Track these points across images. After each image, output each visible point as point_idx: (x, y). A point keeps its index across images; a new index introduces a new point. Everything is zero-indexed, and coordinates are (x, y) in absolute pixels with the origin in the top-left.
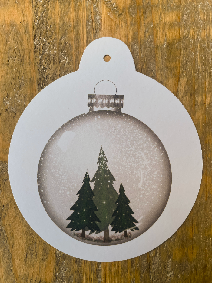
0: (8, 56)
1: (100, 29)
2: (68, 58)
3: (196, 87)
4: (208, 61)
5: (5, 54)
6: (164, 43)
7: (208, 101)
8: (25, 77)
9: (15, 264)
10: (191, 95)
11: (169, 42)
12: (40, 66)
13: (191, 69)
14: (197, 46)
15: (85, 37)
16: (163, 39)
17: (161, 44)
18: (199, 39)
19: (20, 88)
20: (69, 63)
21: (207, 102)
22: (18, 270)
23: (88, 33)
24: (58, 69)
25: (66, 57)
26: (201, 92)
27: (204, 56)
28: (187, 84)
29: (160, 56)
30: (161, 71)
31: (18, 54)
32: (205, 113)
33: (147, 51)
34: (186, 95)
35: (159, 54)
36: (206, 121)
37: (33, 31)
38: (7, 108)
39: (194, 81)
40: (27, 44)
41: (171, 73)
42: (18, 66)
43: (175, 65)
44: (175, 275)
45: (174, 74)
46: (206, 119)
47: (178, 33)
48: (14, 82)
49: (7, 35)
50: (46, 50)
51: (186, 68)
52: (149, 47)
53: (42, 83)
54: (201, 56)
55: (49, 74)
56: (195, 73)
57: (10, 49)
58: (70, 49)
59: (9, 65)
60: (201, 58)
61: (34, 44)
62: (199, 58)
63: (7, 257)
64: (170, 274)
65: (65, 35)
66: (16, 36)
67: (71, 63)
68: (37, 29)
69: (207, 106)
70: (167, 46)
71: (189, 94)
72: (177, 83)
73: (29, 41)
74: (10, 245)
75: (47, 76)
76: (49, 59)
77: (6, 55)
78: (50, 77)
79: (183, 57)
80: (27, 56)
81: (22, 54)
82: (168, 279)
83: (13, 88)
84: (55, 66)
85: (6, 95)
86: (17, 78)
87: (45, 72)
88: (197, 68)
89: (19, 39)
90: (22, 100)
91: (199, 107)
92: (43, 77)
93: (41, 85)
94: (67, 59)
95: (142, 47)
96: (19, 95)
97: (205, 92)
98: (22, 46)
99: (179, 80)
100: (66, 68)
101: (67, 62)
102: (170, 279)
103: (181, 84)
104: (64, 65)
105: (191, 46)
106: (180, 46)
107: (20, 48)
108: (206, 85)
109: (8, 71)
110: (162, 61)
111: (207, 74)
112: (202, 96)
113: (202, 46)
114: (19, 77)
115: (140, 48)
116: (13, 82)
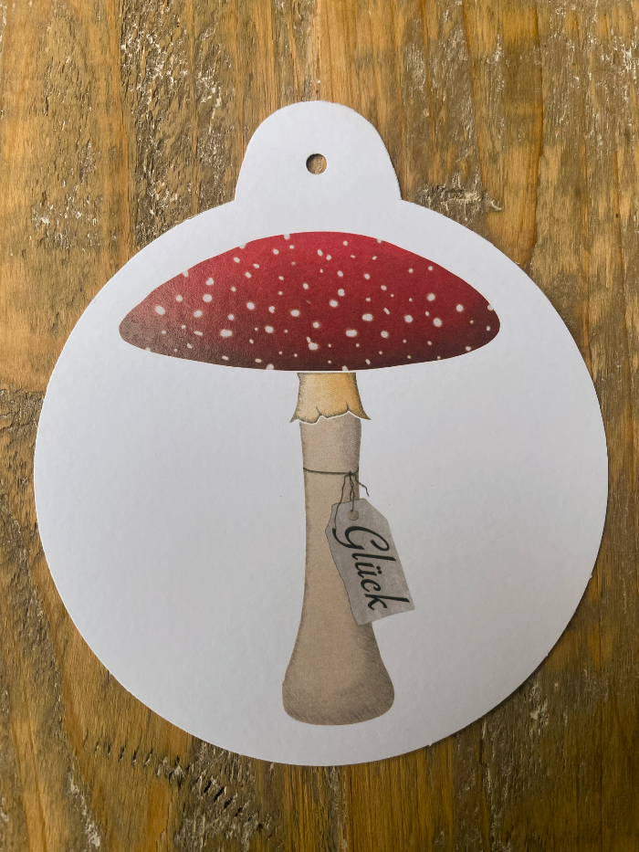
0: (45, 86)
1: (313, 12)
2: (223, 89)
3: (590, 171)
4: (619, 99)
5: (35, 79)
6: (495, 49)
7: (624, 210)
8: (94, 144)
9: (72, 704)
10: (578, 193)
11: (508, 48)
12: (141, 112)
13: (575, 121)
14: (588, 60)
15: (270, 33)
16: (491, 40)
17: (486, 51)
18: (592, 41)
19: (81, 175)
20: (224, 105)
21: (622, 213)
22: (82, 721)
23: (278, 21)
24: (194, 122)
25: (217, 89)
26: (605, 185)
27: (608, 87)
28: (564, 163)
29: (487, 85)
30: (489, 127)
31: (74, 80)
32: (619, 242)
33: (447, 71)
34: (564, 193)
35: (484, 80)
36: (622, 264)
37: (116, 14)
38: (42, 236)
39: (583, 152)
40: (100, 52)
41: (518, 132)
42: (75, 111)
43: (529, 111)
44: (554, 713)
45: (528, 135)
46: (622, 259)
47: (532, 22)
48: (62, 160)
49: (42, 27)
50: (156, 69)
51: (559, 118)
52: (453, 60)
53: (145, 162)
54: (601, 86)
55: (166, 136)
56: (585, 131)
57: (49, 66)
58: (228, 64)
59: (47, 110)
60: (599, 92)
61: (123, 51)
62: (594, 92)
63: (46, 684)
64: (538, 712)
65: (213, 27)
66: (68, 31)
67: (230, 105)
68: (129, 9)
69: (625, 223)
70: (503, 59)
71: (571, 190)
72: (538, 160)
73: (106, 42)
74: (56, 643)
75: (161, 141)
76: (167, 92)
77: (40, 83)
78: (169, 146)
79: (550, 89)
80: (102, 84)
81: (86, 78)
82: (535, 726)
83: (61, 176)
84: (184, 111)
85: (40, 197)
86: (72, 147)
87: (155, 131)
88: (590, 117)
89: (77, 38)
90: (86, 212)
91: (601, 226)
92: (149, 143)
93: (143, 168)
94: (217, 92)
95: (433, 60)
96: (78, 197)
97: (617, 185)
98: (84, 57)
99: (541, 153)
100: (216, 117)
101: (219, 100)
102: (540, 725)
103: (547, 163)
104: (211, 110)
105: (570, 59)
106: (541, 60)
107: (80, 63)
108: (616, 164)
109: (46, 128)
110: (493, 100)
111: (617, 134)
112: (607, 194)
113: (599, 59)
114: (77, 146)
115: (427, 64)
116: (60, 160)
